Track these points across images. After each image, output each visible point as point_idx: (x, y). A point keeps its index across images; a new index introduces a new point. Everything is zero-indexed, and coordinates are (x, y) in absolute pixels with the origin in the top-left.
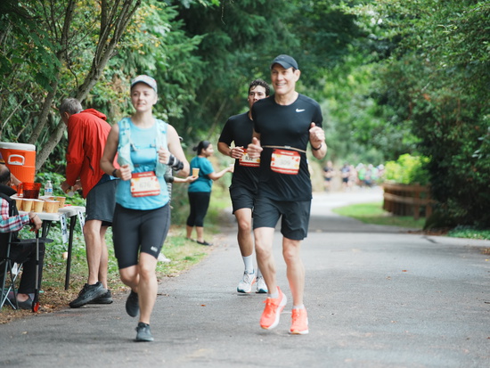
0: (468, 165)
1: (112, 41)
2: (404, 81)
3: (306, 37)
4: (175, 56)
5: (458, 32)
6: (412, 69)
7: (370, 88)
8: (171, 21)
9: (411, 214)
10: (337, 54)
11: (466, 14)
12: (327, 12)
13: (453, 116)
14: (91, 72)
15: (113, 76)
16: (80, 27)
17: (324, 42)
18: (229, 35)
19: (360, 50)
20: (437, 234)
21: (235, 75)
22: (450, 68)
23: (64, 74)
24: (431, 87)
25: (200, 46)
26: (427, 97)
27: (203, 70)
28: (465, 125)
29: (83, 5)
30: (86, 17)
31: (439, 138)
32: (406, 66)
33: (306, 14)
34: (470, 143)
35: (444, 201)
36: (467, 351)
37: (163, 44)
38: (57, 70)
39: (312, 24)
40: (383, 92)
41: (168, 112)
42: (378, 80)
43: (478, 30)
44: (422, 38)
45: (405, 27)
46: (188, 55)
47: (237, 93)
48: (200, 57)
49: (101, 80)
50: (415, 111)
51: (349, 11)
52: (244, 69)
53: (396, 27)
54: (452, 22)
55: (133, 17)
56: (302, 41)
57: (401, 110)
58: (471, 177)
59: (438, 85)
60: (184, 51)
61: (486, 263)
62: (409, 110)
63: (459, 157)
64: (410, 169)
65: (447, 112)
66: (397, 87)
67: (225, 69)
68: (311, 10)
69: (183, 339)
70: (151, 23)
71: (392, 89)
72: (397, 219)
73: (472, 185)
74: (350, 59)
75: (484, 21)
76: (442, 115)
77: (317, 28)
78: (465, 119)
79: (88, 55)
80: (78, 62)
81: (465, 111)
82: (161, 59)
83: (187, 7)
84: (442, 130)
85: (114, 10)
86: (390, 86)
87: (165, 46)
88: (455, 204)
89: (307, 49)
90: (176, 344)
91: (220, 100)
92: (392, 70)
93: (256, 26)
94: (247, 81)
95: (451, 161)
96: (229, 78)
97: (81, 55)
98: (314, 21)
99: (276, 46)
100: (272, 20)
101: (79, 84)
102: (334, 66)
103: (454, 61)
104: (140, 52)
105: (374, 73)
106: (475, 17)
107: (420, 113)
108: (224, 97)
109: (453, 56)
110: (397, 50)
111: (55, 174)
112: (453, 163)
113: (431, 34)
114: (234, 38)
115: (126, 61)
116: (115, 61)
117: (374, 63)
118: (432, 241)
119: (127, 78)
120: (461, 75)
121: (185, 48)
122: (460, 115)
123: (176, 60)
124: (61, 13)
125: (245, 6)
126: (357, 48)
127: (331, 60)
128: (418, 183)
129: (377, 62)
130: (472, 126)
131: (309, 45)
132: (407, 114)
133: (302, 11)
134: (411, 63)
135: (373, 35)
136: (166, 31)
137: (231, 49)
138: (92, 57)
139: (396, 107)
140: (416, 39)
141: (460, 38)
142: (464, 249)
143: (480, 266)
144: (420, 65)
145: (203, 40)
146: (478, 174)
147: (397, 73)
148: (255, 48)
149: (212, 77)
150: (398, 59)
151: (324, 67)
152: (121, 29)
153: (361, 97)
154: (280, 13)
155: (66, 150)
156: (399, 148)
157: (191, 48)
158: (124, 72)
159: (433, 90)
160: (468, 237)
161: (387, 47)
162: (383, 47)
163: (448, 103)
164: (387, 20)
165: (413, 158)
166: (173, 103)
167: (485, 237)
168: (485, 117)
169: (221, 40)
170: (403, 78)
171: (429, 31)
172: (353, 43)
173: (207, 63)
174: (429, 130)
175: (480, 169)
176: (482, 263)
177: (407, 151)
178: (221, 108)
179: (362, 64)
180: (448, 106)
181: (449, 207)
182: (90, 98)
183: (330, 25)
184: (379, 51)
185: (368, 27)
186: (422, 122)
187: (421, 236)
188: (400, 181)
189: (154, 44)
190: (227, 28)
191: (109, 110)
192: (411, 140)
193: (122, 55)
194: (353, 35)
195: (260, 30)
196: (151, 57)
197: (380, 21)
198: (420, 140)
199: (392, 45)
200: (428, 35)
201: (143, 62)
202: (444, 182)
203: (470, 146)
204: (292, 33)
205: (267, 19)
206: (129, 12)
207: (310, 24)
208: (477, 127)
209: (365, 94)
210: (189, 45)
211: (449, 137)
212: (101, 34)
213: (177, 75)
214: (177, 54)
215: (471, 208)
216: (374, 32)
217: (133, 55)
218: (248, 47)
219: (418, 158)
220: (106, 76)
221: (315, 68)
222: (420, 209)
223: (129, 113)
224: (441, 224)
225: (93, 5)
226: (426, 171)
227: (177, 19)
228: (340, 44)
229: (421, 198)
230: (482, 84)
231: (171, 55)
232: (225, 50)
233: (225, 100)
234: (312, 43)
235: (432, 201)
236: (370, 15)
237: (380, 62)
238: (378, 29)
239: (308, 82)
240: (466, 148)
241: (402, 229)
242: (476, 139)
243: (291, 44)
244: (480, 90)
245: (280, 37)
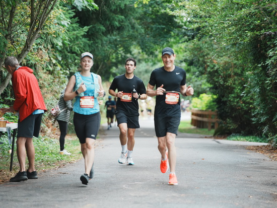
0: (238, 100)
1: (37, 30)
2: (202, 52)
3: (148, 28)
4: (73, 38)
5: (232, 26)
6: (207, 46)
7: (184, 56)
8: (71, 18)
9: (207, 127)
10: (165, 37)
11: (236, 16)
12: (159, 14)
13: (229, 72)
14: (25, 47)
15: (38, 49)
16: (19, 21)
17: (158, 30)
18: (104, 27)
19: (178, 35)
20: (221, 138)
21: (108, 49)
22: (228, 45)
23: (9, 48)
24: (217, 56)
25: (87, 32)
26: (215, 61)
27: (89, 46)
28: (236, 77)
29: (20, 9)
30: (22, 15)
31: (222, 85)
32: (203, 44)
33: (147, 15)
34: (239, 87)
35: (225, 120)
36: (237, 204)
37: (66, 31)
38: (5, 45)
39: (151, 20)
40: (191, 59)
41: (70, 69)
42: (188, 52)
43: (243, 25)
44: (212, 29)
45: (202, 23)
46: (81, 38)
47: (109, 59)
48: (88, 39)
49: (31, 51)
50: (209, 69)
51: (171, 13)
52: (113, 46)
53: (198, 22)
54: (228, 20)
55: (49, 16)
56: (145, 30)
57: (201, 69)
58: (240, 106)
59: (221, 55)
60: (79, 35)
61: (248, 155)
62: (205, 69)
63: (233, 95)
64: (206, 102)
65: (226, 70)
66: (199, 56)
67: (102, 45)
68: (150, 12)
69: (78, 199)
70: (59, 19)
71: (196, 57)
72: (199, 130)
73: (240, 111)
74: (172, 40)
75: (246, 20)
76: (224, 72)
77: (154, 22)
78: (236, 74)
79: (23, 37)
80: (18, 41)
81: (236, 70)
82: (66, 40)
83: (80, 10)
84: (223, 80)
85: (38, 12)
86: (195, 56)
87: (68, 32)
88: (231, 121)
89: (148, 35)
90: (74, 201)
91: (99, 63)
92: (196, 46)
93: (119, 21)
94: (114, 52)
95: (228, 97)
96: (104, 51)
97: (19, 37)
98: (152, 18)
99: (131, 32)
100: (128, 18)
101: (18, 54)
102: (163, 44)
103: (230, 42)
104: (53, 35)
105: (185, 48)
106: (241, 17)
107: (211, 70)
108: (102, 61)
109: (229, 39)
110: (198, 35)
111: (4, 105)
112: (229, 99)
113: (217, 26)
114: (107, 28)
115: (45, 41)
116: (39, 41)
117: (186, 42)
118: (218, 142)
119: (46, 50)
120: (233, 49)
121: (79, 33)
122: (233, 72)
123: (74, 40)
124: (7, 13)
125: (113, 10)
126: (176, 34)
127: (162, 41)
128: (210, 110)
129: (187, 42)
130: (240, 78)
131: (149, 32)
132: (204, 71)
133: (145, 13)
134: (206, 43)
135: (185, 27)
136: (68, 24)
137: (105, 34)
138: (26, 38)
139: (198, 67)
140: (208, 29)
141: (233, 29)
142: (236, 147)
143: (244, 156)
144: (211, 44)
145: (89, 29)
146: (243, 105)
147: (198, 48)
148: (119, 34)
149: (94, 50)
150: (199, 40)
151: (158, 45)
152: (42, 22)
153: (178, 61)
154: (133, 14)
155: (10, 91)
156: (200, 90)
157: (83, 34)
158: (44, 47)
159: (218, 58)
160: (238, 140)
161: (193, 34)
162: (190, 34)
163: (227, 65)
164: (193, 18)
165: (208, 96)
166: (73, 64)
167: (247, 140)
168: (247, 73)
169: (100, 29)
170: (202, 51)
171: (216, 25)
172: (174, 31)
173: (92, 42)
174: (216, 80)
175: (244, 102)
176: (246, 155)
177: (204, 92)
178: (100, 68)
179: (179, 43)
180: (227, 67)
181: (227, 123)
182: (25, 62)
183: (161, 21)
184: (188, 36)
185: (182, 22)
186: (213, 75)
187: (212, 139)
188: (201, 109)
189: (61, 31)
190: (103, 22)
191: (35, 69)
192: (206, 86)
193: (43, 37)
194: (174, 27)
195: (121, 23)
196: (60, 39)
197: (189, 19)
198: (212, 86)
199: (195, 32)
200: (215, 27)
201: (55, 41)
202: (225, 109)
203: (239, 89)
204: (140, 25)
205: (125, 17)
206: (47, 13)
207: (149, 20)
208: (243, 79)
209: (181, 60)
210: (81, 31)
211: (227, 84)
212: (31, 25)
213: (75, 48)
214: (75, 37)
215: (240, 123)
216: (185, 25)
217: (49, 37)
218: (115, 33)
219: (210, 96)
220: (34, 49)
221: (152, 45)
222: (212, 125)
223: (47, 70)
224: (223, 133)
225: (26, 9)
226: (215, 103)
227: (74, 17)
228: (167, 32)
229: (212, 118)
230: (245, 55)
231: (71, 37)
232: (102, 35)
233: (102, 63)
234: (151, 31)
235: (218, 120)
236: (183, 16)
237: (189, 42)
238: (188, 23)
239: (149, 53)
240: (237, 90)
241: (202, 136)
242: (242, 85)
243: (139, 31)
244: (244, 58)
245: (133, 27)
